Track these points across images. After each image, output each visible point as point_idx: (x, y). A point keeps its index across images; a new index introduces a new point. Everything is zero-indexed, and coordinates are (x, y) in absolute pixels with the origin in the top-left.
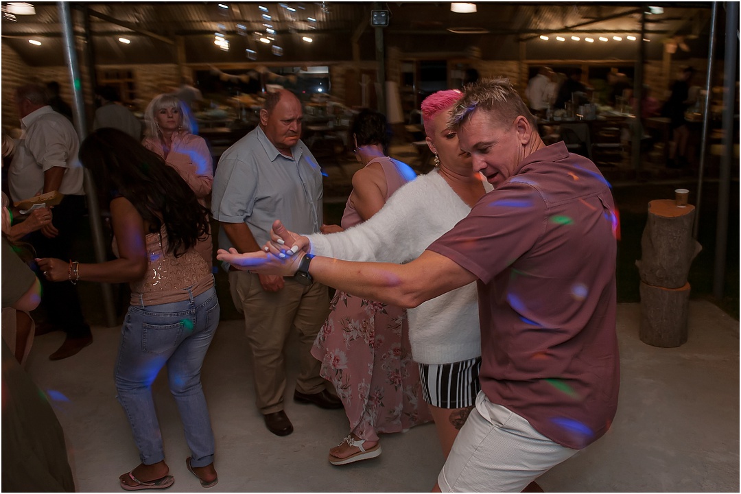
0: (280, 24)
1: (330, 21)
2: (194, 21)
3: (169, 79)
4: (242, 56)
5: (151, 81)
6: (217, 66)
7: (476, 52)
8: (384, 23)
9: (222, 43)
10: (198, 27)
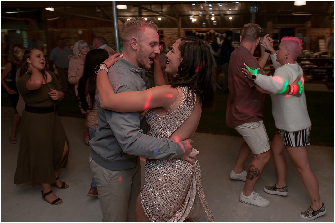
0: (219, 11)
1: (240, 10)
2: (185, 11)
3: (175, 34)
4: (201, 26)
5: (169, 35)
6: (194, 29)
7: (309, 24)
8: (255, 11)
9: (194, 20)
10: (187, 13)
